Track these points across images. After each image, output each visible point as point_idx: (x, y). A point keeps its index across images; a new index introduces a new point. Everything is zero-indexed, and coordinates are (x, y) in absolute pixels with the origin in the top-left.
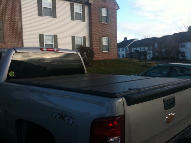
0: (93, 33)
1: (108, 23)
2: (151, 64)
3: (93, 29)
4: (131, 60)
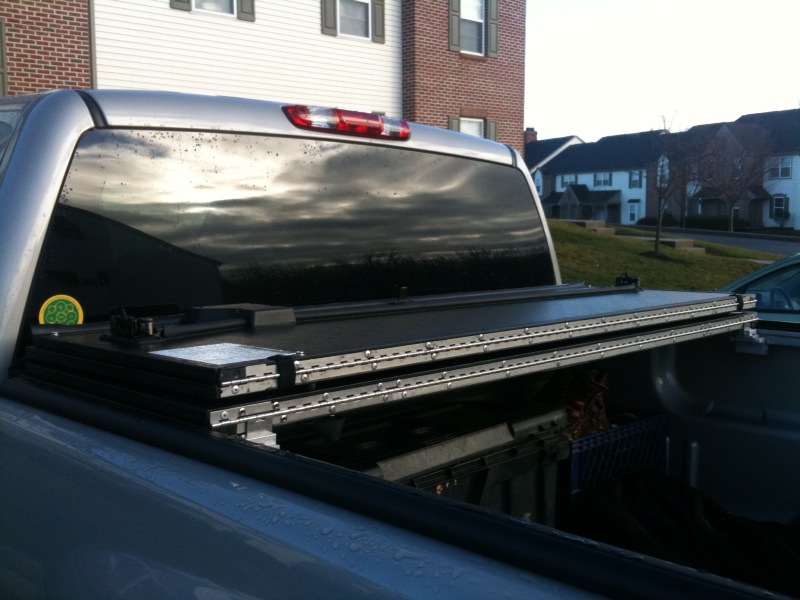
0: (419, 96)
1: (486, 54)
2: (672, 245)
3: (422, 78)
4: (583, 225)
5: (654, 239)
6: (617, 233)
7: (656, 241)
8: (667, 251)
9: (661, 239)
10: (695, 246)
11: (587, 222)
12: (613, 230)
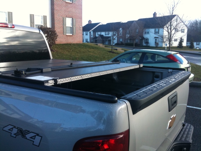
0: (55, 12)
1: (72, 2)
2: (117, 49)
3: (55, 7)
4: (97, 45)
5: (111, 48)
6: (105, 47)
7: (112, 49)
8: (115, 51)
9: (113, 48)
10: (122, 50)
11: (98, 44)
12: (104, 46)
